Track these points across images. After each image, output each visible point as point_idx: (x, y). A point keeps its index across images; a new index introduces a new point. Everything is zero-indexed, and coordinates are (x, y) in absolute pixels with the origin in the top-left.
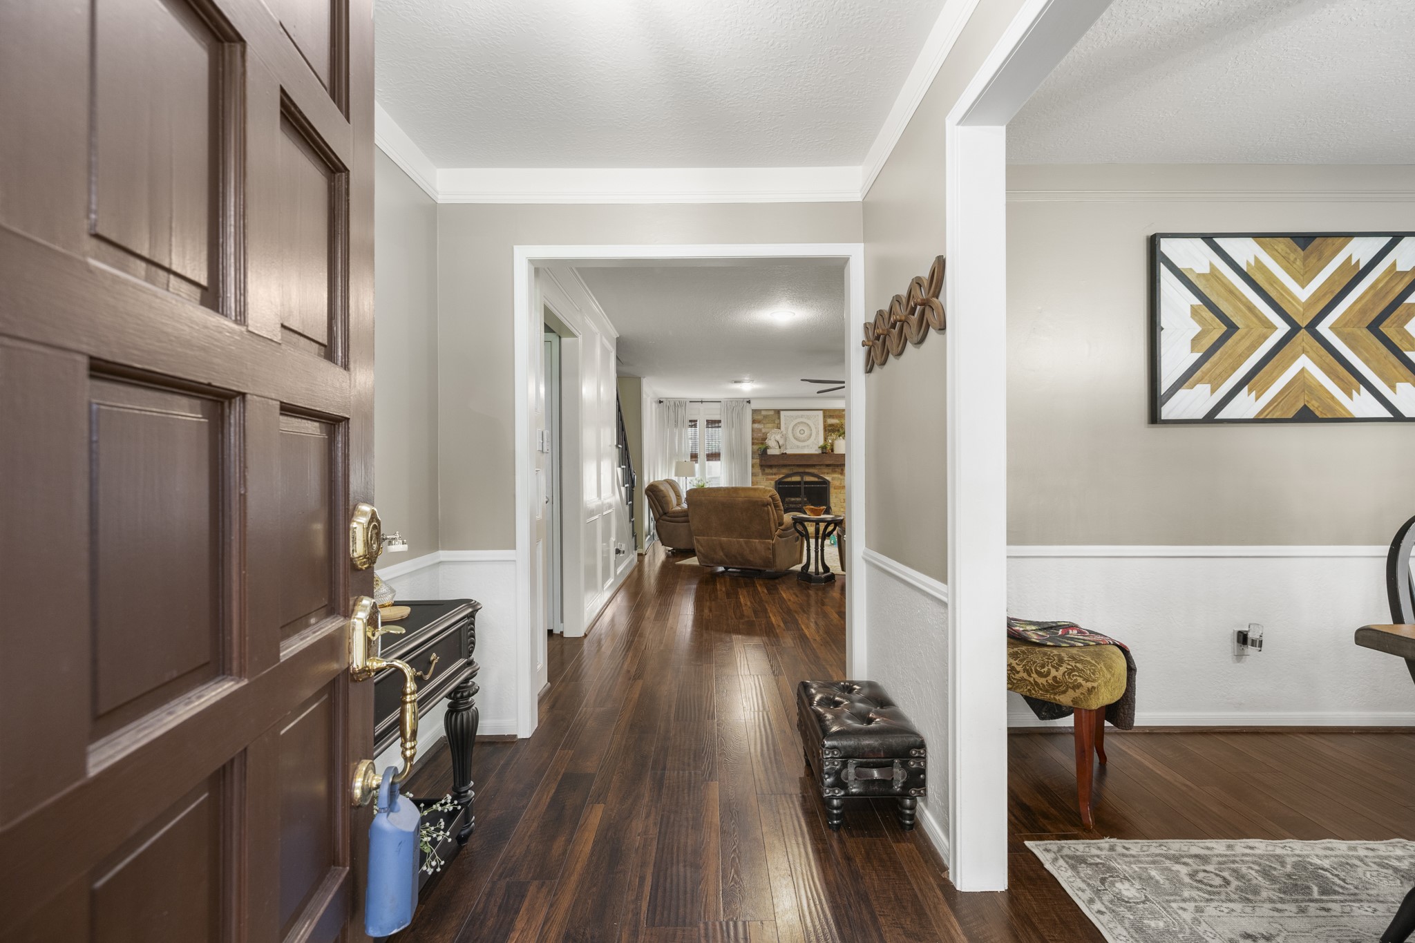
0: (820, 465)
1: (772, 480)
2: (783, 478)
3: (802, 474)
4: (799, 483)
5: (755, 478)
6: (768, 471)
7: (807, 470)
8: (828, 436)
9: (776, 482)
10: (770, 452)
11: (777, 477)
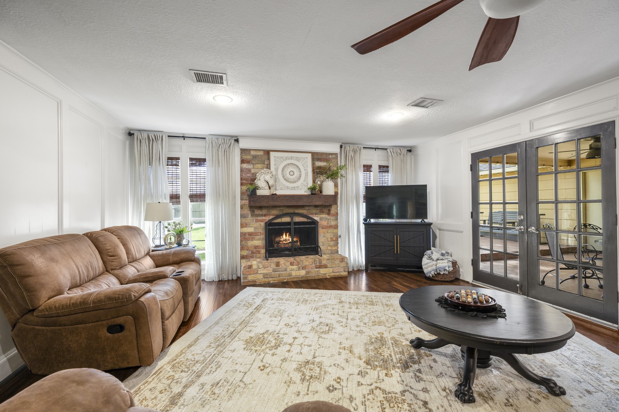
0: (309, 206)
1: (261, 221)
2: (273, 219)
3: (291, 215)
4: (289, 224)
5: (244, 220)
6: (257, 212)
7: (297, 211)
8: (316, 178)
9: (266, 223)
10: (259, 192)
11: (267, 218)
